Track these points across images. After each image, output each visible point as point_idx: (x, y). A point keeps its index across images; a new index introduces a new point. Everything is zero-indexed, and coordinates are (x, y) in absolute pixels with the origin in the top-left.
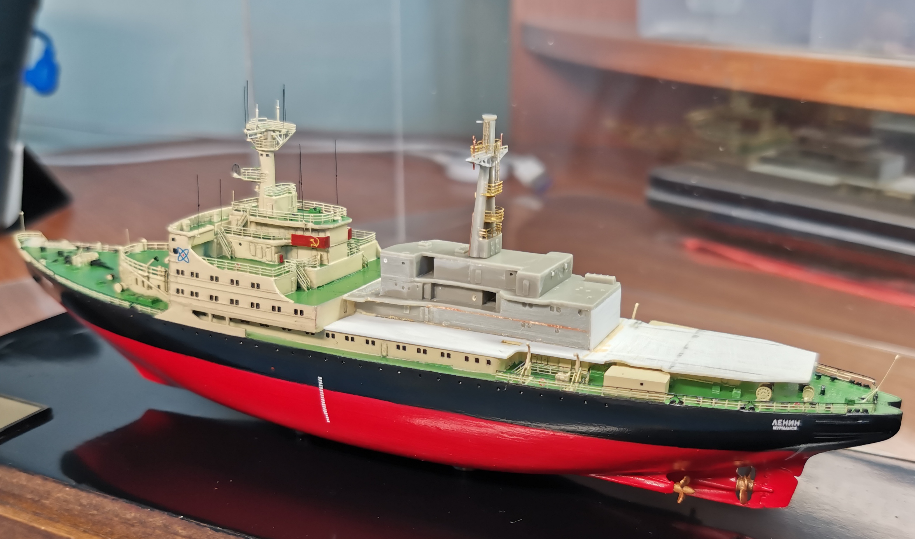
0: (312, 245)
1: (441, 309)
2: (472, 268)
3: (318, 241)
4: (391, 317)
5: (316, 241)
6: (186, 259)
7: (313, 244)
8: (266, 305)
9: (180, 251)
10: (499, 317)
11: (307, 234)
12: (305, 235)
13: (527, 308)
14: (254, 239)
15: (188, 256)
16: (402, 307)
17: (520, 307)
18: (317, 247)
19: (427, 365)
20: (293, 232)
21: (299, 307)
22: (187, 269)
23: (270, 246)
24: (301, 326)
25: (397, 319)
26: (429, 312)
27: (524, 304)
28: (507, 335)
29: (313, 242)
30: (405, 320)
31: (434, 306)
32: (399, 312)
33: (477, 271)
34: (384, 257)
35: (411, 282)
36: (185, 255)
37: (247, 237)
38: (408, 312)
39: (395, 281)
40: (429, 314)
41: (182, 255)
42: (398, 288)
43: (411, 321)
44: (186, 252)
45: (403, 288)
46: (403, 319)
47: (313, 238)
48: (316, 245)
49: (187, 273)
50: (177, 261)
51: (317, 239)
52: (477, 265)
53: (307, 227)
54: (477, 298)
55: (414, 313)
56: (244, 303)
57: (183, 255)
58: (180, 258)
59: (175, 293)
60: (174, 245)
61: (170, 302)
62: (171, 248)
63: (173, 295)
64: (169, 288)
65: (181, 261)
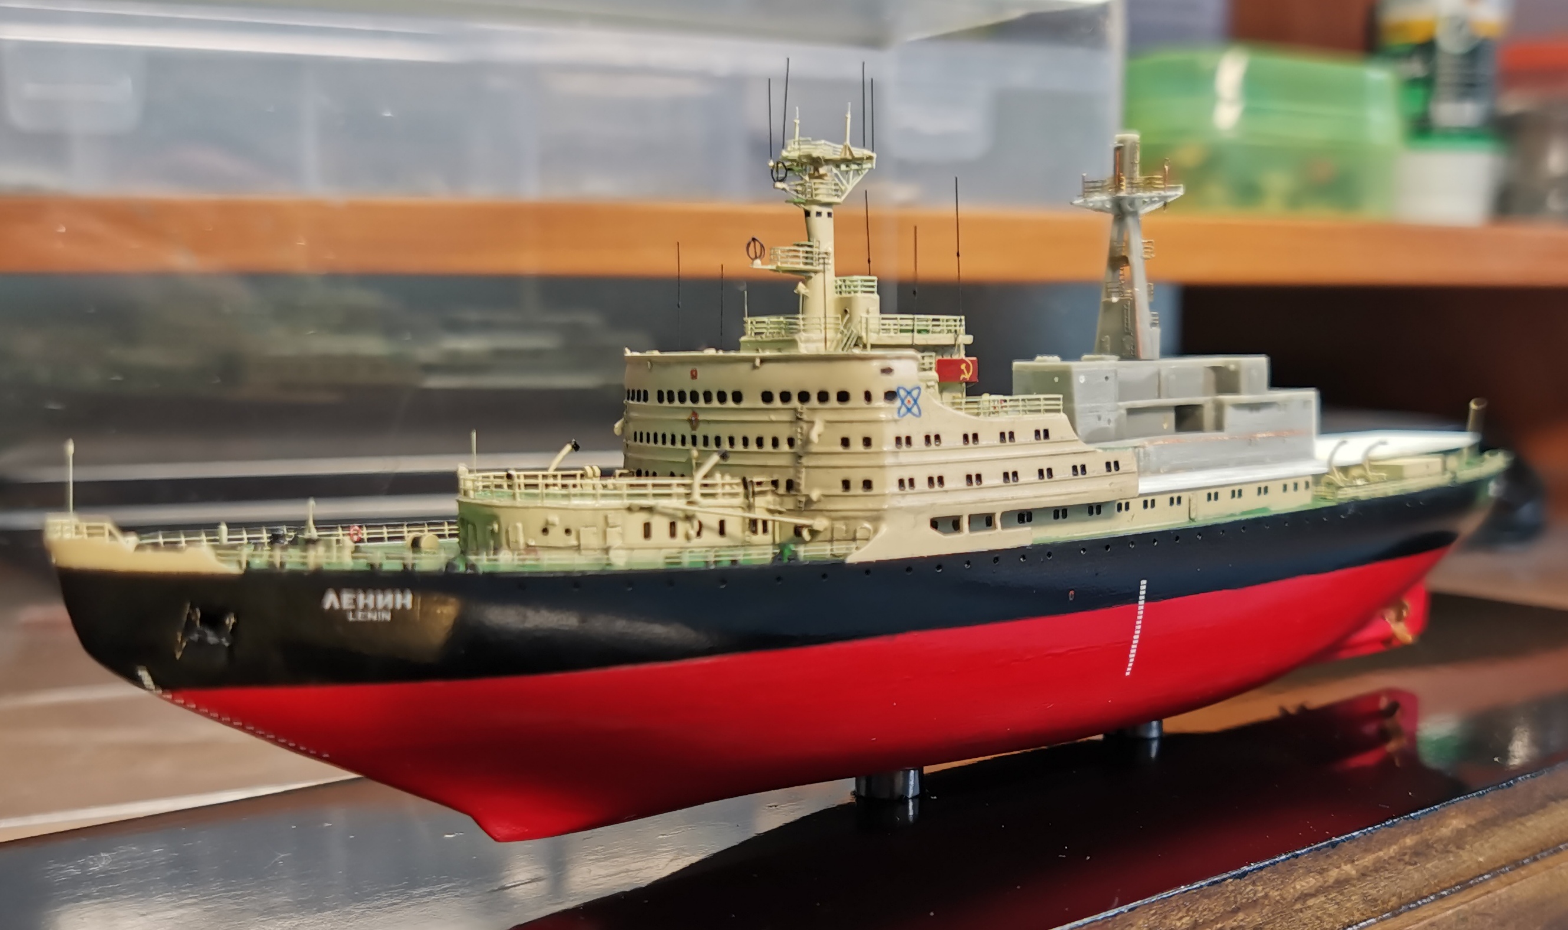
0: (962, 377)
2: (1163, 374)
3: (970, 367)
5: (968, 368)
6: (915, 410)
7: (964, 373)
8: (1062, 468)
9: (902, 393)
11: (951, 357)
15: (919, 402)
21: (1112, 456)
22: (915, 427)
24: (1121, 490)
27: (1252, 408)
29: (965, 371)
34: (1080, 374)
36: (912, 402)
39: (1098, 413)
41: (906, 402)
42: (1104, 423)
44: (915, 393)
45: (1109, 421)
47: (962, 361)
48: (968, 376)
49: (918, 441)
50: (896, 416)
51: (969, 362)
54: (1169, 420)
56: (1027, 474)
57: (909, 401)
58: (904, 410)
59: (895, 489)
60: (890, 383)
61: (876, 518)
62: (878, 393)
63: (894, 495)
64: (874, 484)
65: (904, 415)
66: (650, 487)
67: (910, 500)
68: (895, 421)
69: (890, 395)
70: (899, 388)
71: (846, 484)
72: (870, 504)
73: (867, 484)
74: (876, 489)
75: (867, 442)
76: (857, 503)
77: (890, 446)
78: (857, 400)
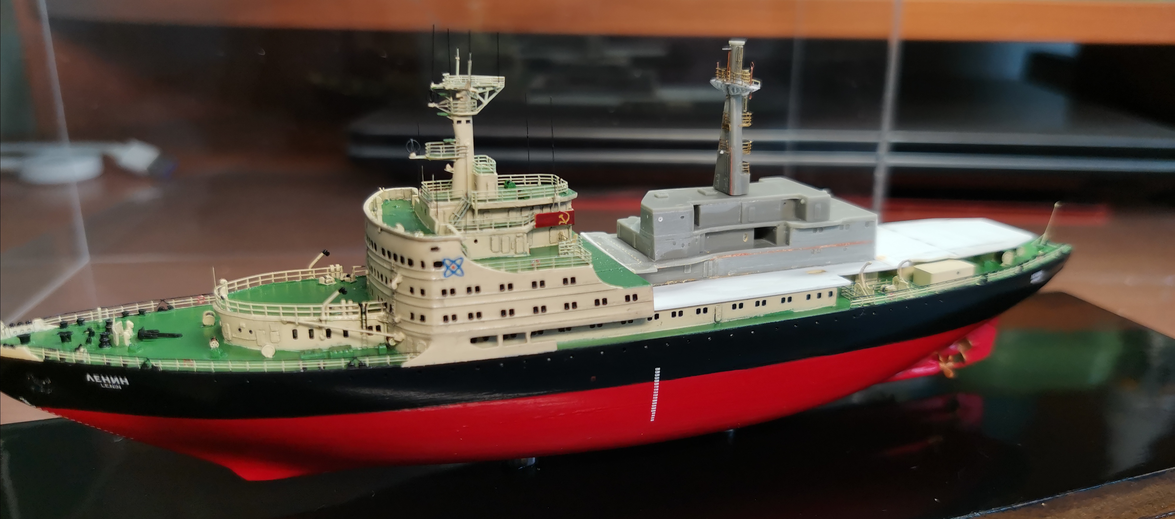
0: (560, 223)
1: (727, 257)
2: (745, 207)
3: (567, 216)
4: (668, 283)
5: (565, 217)
6: (459, 272)
7: (562, 220)
8: (586, 301)
9: (447, 262)
10: (789, 250)
11: (554, 210)
12: (553, 212)
13: (818, 233)
14: (497, 229)
15: (462, 267)
16: (683, 268)
17: (811, 234)
18: (566, 223)
19: (767, 316)
20: (538, 212)
21: (631, 292)
22: (459, 283)
23: (521, 234)
24: (637, 313)
25: (676, 283)
26: (714, 264)
27: (815, 229)
28: (796, 267)
29: (563, 219)
30: (686, 282)
31: (719, 257)
32: (678, 275)
33: (751, 208)
34: (659, 216)
35: (691, 237)
36: (456, 268)
37: (484, 230)
38: (690, 271)
39: (673, 240)
40: (713, 267)
41: (451, 267)
42: (678, 247)
43: (692, 281)
44: (458, 262)
45: (683, 245)
46: (683, 282)
47: (560, 213)
48: (565, 222)
49: (461, 291)
50: (442, 277)
51: (567, 213)
52: (750, 202)
53: (555, 202)
54: (749, 238)
55: (697, 270)
56: (555, 307)
57: (453, 267)
58: (448, 272)
59: (442, 323)
60: (437, 256)
61: (428, 339)
62: (429, 263)
63: (438, 326)
64: (427, 318)
65: (449, 276)
66: (296, 309)
67: (452, 327)
68: (442, 280)
69: (438, 264)
70: (444, 260)
71: (412, 316)
72: (423, 330)
73: (423, 318)
74: (427, 322)
75: (423, 292)
76: (416, 328)
77: (438, 295)
78: (417, 266)
